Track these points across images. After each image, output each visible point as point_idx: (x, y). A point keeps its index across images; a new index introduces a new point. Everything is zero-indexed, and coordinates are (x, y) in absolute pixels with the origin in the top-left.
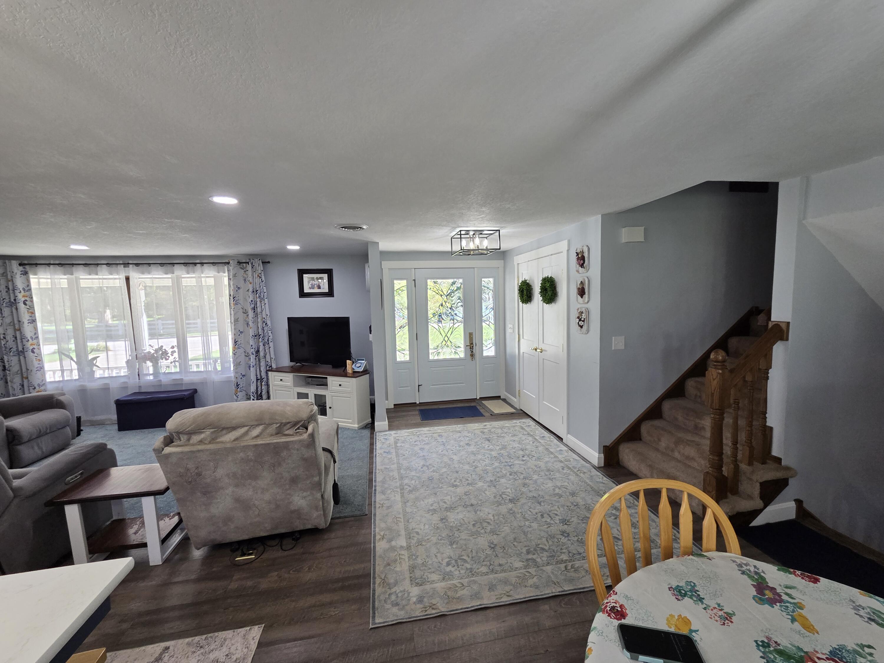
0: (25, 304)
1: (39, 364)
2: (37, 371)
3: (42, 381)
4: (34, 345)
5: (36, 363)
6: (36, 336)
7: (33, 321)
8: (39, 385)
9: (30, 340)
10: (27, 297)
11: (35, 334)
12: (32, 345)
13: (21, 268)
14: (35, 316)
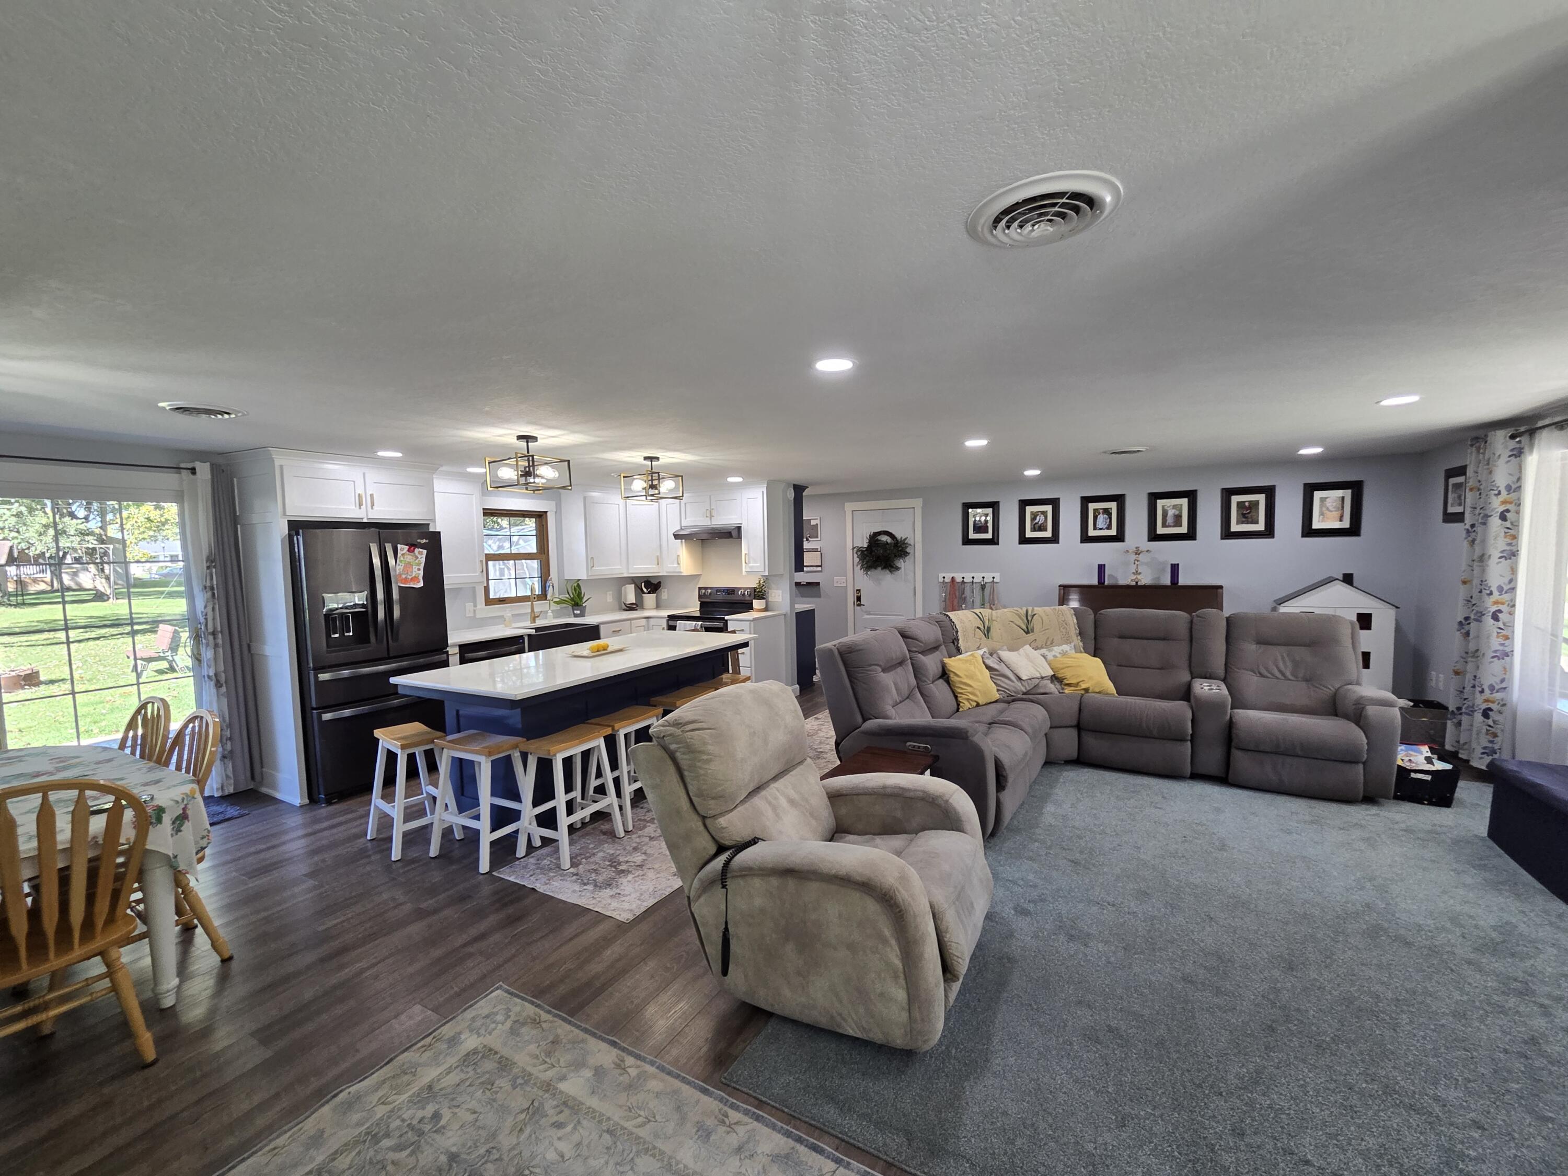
0: (1503, 517)
1: (1503, 645)
2: (1493, 657)
3: (1503, 681)
4: (1503, 604)
5: (1495, 643)
6: (1511, 586)
7: (1512, 554)
8: (1492, 688)
9: (1496, 593)
10: (1511, 503)
11: (1511, 581)
12: (1496, 603)
13: (1512, 444)
14: (1517, 544)
